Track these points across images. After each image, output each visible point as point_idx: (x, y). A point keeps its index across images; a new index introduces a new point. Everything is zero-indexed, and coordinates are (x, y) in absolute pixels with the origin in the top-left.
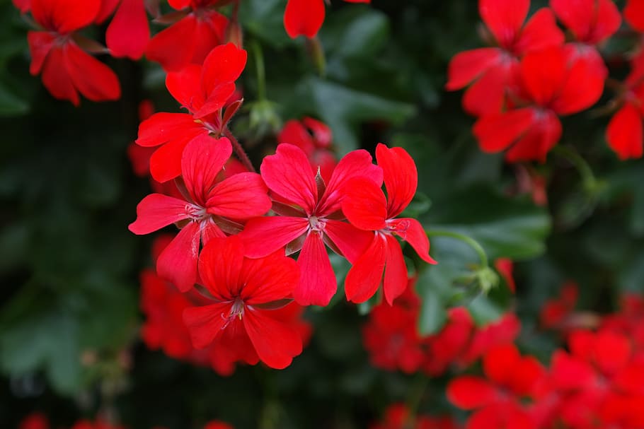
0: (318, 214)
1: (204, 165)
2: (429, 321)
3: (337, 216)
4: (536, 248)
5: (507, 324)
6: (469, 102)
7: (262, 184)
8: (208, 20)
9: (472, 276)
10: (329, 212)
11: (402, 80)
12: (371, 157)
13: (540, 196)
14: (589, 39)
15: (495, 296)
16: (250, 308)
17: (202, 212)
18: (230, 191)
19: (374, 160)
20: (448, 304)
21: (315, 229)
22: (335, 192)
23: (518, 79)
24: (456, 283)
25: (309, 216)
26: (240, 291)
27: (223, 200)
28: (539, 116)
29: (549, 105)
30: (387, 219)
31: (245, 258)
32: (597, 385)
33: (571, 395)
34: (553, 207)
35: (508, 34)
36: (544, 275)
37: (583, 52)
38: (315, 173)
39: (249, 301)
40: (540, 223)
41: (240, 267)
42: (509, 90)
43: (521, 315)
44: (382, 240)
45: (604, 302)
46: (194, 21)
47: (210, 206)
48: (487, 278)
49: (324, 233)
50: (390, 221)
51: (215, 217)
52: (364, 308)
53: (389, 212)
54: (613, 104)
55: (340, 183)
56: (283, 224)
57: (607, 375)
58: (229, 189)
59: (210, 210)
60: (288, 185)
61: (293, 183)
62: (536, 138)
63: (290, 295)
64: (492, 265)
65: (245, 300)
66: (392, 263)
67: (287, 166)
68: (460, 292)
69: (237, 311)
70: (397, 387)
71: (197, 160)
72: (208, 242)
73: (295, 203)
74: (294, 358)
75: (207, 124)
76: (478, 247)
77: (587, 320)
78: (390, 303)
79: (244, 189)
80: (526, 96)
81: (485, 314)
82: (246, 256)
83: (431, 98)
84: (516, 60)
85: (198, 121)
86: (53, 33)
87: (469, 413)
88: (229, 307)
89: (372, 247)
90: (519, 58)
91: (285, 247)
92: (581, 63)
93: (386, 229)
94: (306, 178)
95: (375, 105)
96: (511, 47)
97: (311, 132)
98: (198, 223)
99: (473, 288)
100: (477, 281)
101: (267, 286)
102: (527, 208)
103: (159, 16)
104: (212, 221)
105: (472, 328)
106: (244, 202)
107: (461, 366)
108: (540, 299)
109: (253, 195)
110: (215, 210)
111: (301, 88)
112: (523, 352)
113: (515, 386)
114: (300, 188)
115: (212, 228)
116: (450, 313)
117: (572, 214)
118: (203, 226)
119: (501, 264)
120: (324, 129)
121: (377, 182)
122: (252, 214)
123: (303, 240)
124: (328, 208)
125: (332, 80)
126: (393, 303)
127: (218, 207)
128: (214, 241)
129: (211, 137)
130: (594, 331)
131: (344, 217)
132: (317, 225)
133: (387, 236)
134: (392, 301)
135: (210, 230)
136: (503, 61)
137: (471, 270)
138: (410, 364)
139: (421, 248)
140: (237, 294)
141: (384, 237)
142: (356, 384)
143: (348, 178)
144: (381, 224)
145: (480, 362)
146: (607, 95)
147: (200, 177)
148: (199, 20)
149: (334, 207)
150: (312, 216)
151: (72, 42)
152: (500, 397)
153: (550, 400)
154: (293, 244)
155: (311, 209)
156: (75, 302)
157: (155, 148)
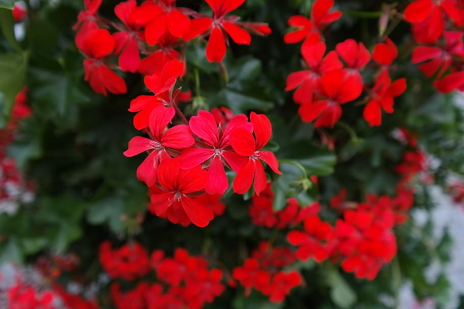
0: (219, 147)
1: (160, 120)
2: (278, 204)
3: (229, 148)
4: (330, 170)
5: (315, 207)
6: (296, 98)
7: (190, 131)
8: (169, 53)
9: (299, 182)
10: (225, 146)
11: (268, 91)
12: (247, 118)
13: (331, 146)
14: (354, 66)
15: (310, 193)
16: (184, 195)
17: (159, 145)
18: (173, 134)
19: (249, 121)
20: (287, 196)
21: (218, 155)
22: (228, 136)
23: (320, 86)
24: (291, 186)
25: (215, 148)
26: (178, 186)
27: (169, 139)
28: (330, 104)
29: (335, 99)
30: (256, 151)
31: (180, 169)
32: (356, 235)
33: (344, 240)
34: (337, 151)
35: (315, 63)
36: (331, 184)
37: (352, 73)
38: (218, 126)
39: (184, 192)
40: (332, 159)
41: (177, 174)
42: (316, 91)
43: (321, 202)
44: (253, 162)
45: (357, 197)
46: (162, 53)
47: (163, 142)
48: (307, 184)
49: (222, 157)
50: (257, 152)
51: (166, 148)
52: (246, 197)
53: (256, 147)
54: (367, 98)
55: (230, 131)
56: (201, 152)
57: (361, 231)
58: (172, 133)
59: (163, 144)
60: (203, 132)
61: (207, 131)
62: (329, 115)
63: (204, 189)
64: (309, 177)
65: (181, 191)
66: (259, 174)
67: (203, 122)
68: (293, 190)
69: (177, 197)
70: (264, 234)
71: (157, 119)
72: (162, 161)
73: (207, 141)
74: (210, 222)
75: (164, 101)
76: (302, 168)
77: (352, 205)
78: (258, 195)
79: (180, 133)
80: (325, 95)
81: (305, 201)
82: (181, 168)
83: (281, 101)
84: (319, 76)
85: (159, 99)
86: (93, 59)
87: (297, 247)
88: (173, 195)
89: (247, 165)
90: (320, 75)
91: (202, 164)
92: (351, 78)
93: (255, 156)
94: (213, 129)
95: (254, 102)
96: (317, 70)
97: (224, 114)
98: (158, 152)
99: (300, 188)
100: (301, 185)
101: (191, 184)
102: (326, 152)
103: (144, 50)
104: (165, 150)
105: (299, 208)
106: (180, 140)
107: (293, 225)
108: (330, 195)
109: (185, 136)
110: (165, 144)
111: (220, 94)
112: (322, 219)
113: (318, 235)
114: (209, 133)
115: (165, 154)
116: (288, 200)
117: (346, 154)
118: (160, 153)
119: (313, 177)
120: (230, 112)
121: (250, 131)
122: (184, 146)
123: (212, 160)
124: (224, 144)
125: (234, 90)
126: (260, 194)
127: (167, 143)
128: (165, 160)
129: (165, 108)
130: (355, 210)
131: (233, 149)
132: (218, 153)
133: (256, 160)
134: (259, 193)
135: (163, 154)
136: (312, 77)
137: (299, 179)
138: (270, 224)
139: (274, 167)
140: (176, 189)
141: (254, 160)
142: (246, 232)
143: (235, 129)
144: (252, 153)
145: (302, 223)
146: (364, 94)
147: (158, 127)
148: (164, 53)
149: (227, 143)
150: (216, 148)
151: (102, 64)
152: (311, 240)
153: (335, 242)
154: (206, 162)
155: (215, 144)
156: (122, 192)
157: (137, 112)
